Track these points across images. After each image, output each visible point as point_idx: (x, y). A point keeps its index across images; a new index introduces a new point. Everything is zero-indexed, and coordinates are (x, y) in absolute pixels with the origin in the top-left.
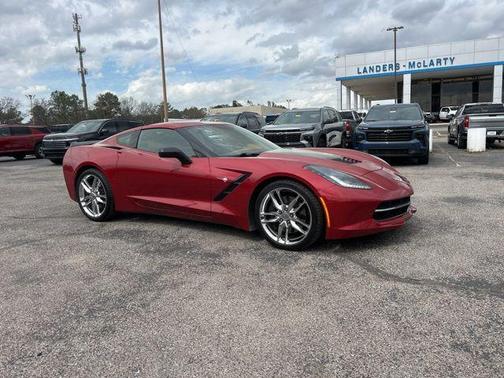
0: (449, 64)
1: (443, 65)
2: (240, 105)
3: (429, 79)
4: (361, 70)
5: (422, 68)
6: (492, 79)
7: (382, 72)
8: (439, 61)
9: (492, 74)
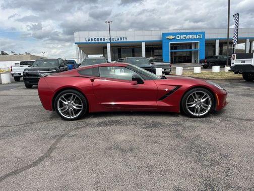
0: (125, 40)
1: (123, 41)
2: (6, 54)
3: (116, 46)
4: (87, 40)
5: (114, 41)
6: (141, 48)
7: (97, 41)
8: (121, 38)
9: (141, 46)
